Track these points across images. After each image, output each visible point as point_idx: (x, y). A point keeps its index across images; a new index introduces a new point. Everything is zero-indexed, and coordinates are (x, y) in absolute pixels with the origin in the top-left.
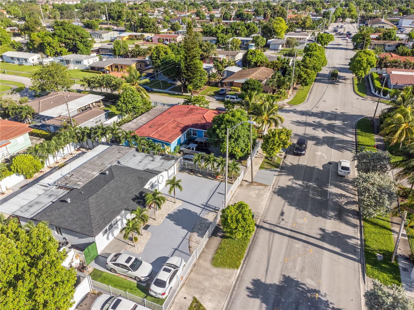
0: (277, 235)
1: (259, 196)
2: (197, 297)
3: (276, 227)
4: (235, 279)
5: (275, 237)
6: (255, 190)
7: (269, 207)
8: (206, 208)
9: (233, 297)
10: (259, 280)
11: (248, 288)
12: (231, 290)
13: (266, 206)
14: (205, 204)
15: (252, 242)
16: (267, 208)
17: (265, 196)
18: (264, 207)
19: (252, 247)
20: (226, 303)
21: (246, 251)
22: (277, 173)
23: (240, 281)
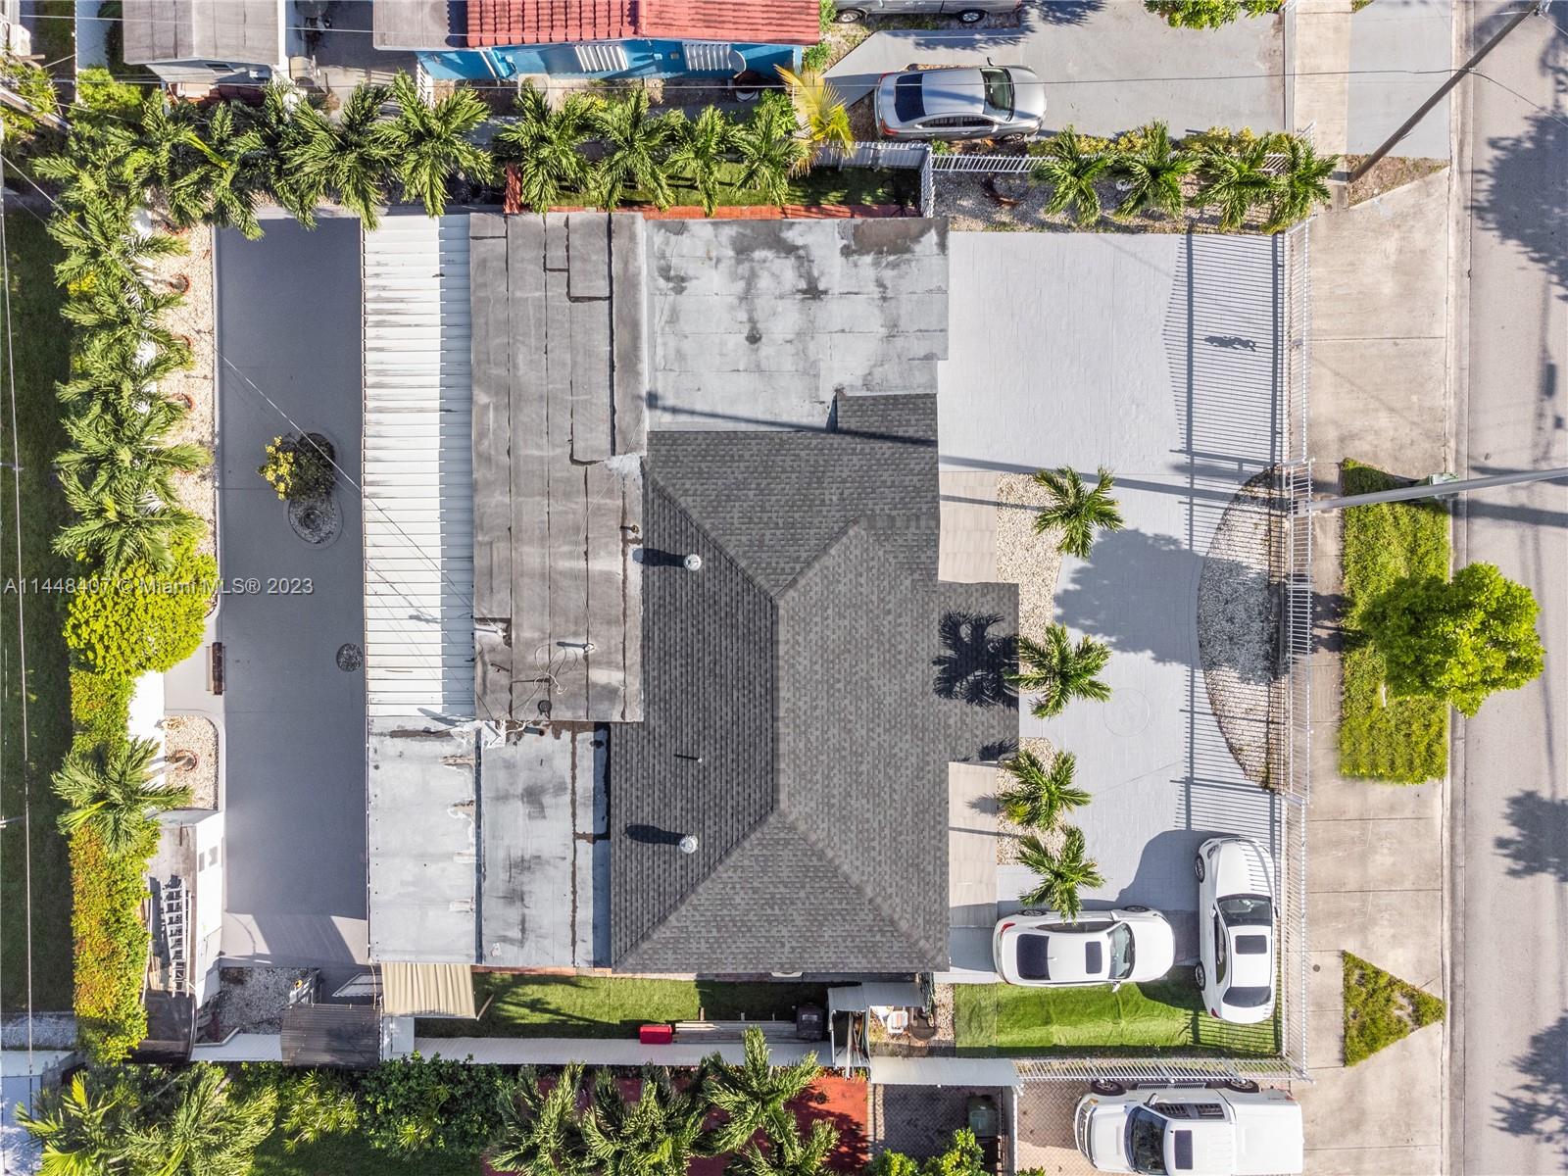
0: (1547, 538)
1: (1410, 277)
2: (1352, 947)
9: (1460, 894)
10: (1530, 795)
11: (1502, 843)
12: (1446, 872)
17: (1440, 267)
18: (1451, 359)
20: (1446, 925)
23: (1464, 826)
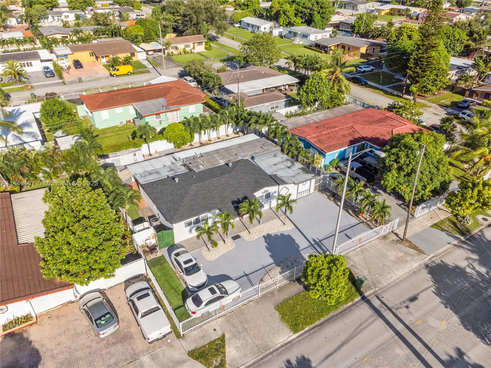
0: (380, 322)
1: (399, 261)
2: (227, 336)
3: (388, 312)
4: (283, 343)
5: (375, 322)
6: (401, 251)
7: (402, 281)
8: (315, 246)
9: (265, 360)
10: (309, 361)
11: (288, 362)
12: (268, 352)
13: (398, 279)
14: (318, 241)
15: (340, 313)
16: (397, 281)
17: (408, 265)
18: (394, 278)
19: (335, 318)
20: (252, 362)
21: (323, 319)
22: (455, 242)
23: (286, 349)
